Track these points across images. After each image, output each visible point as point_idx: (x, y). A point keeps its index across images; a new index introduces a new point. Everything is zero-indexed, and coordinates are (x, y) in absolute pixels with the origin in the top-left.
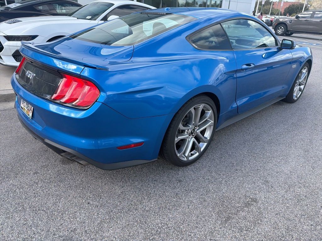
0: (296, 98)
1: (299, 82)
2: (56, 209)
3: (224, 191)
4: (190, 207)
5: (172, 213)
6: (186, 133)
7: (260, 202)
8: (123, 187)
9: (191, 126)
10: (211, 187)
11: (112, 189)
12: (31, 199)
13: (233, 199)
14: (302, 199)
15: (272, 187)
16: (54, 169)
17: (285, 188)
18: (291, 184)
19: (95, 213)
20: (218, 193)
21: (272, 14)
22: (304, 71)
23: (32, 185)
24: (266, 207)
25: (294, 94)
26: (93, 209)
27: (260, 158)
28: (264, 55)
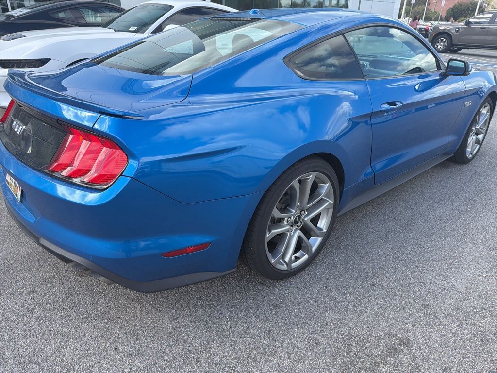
0: (471, 156)
1: (476, 129)
2: (59, 360)
3: (351, 325)
4: (292, 356)
5: (260, 369)
6: (285, 223)
7: (415, 346)
8: (176, 318)
9: (294, 211)
10: (329, 316)
11: (159, 321)
12: (18, 341)
13: (368, 341)
14: (488, 340)
15: (435, 316)
16: (62, 284)
17: (457, 319)
18: (468, 311)
19: (125, 368)
20: (342, 329)
21: (427, 19)
22: (484, 111)
23: (23, 314)
24: (426, 356)
25: (467, 149)
26: (123, 361)
27: (414, 262)
28: (418, 85)
